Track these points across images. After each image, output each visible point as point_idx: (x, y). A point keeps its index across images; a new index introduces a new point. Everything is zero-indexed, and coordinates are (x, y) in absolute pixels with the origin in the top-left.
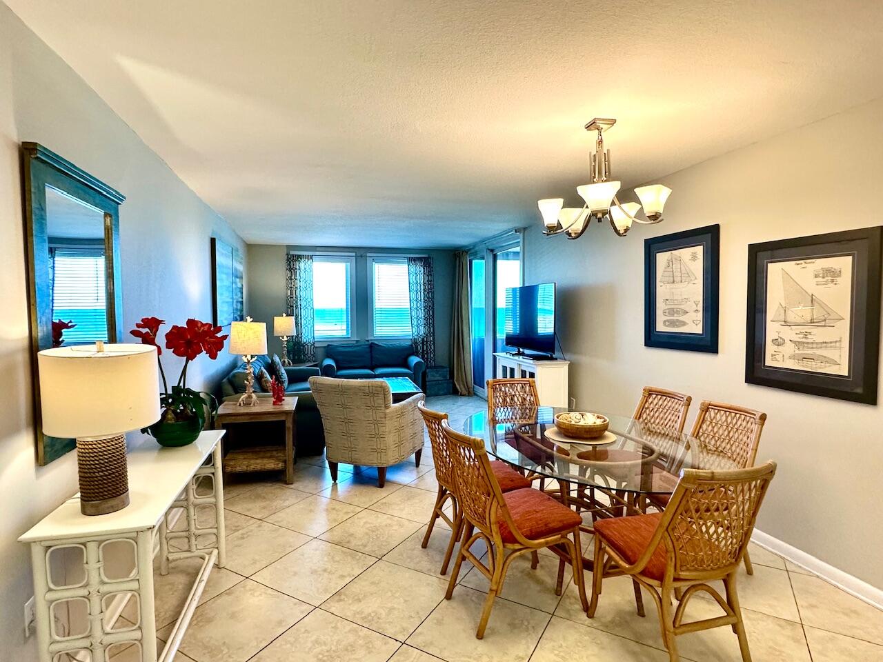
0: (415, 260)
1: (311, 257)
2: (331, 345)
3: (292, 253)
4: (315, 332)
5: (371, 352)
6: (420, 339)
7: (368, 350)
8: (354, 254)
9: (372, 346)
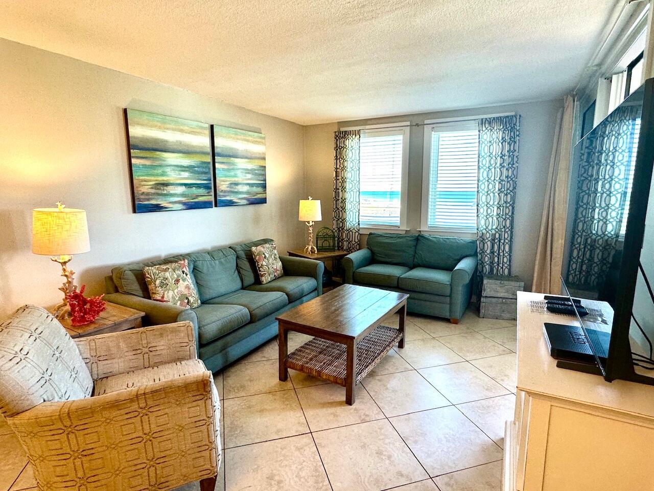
0: (490, 122)
1: (359, 131)
2: (374, 234)
3: (342, 129)
4: (360, 217)
5: (416, 246)
6: (488, 235)
7: (414, 243)
8: (408, 123)
9: (418, 239)
